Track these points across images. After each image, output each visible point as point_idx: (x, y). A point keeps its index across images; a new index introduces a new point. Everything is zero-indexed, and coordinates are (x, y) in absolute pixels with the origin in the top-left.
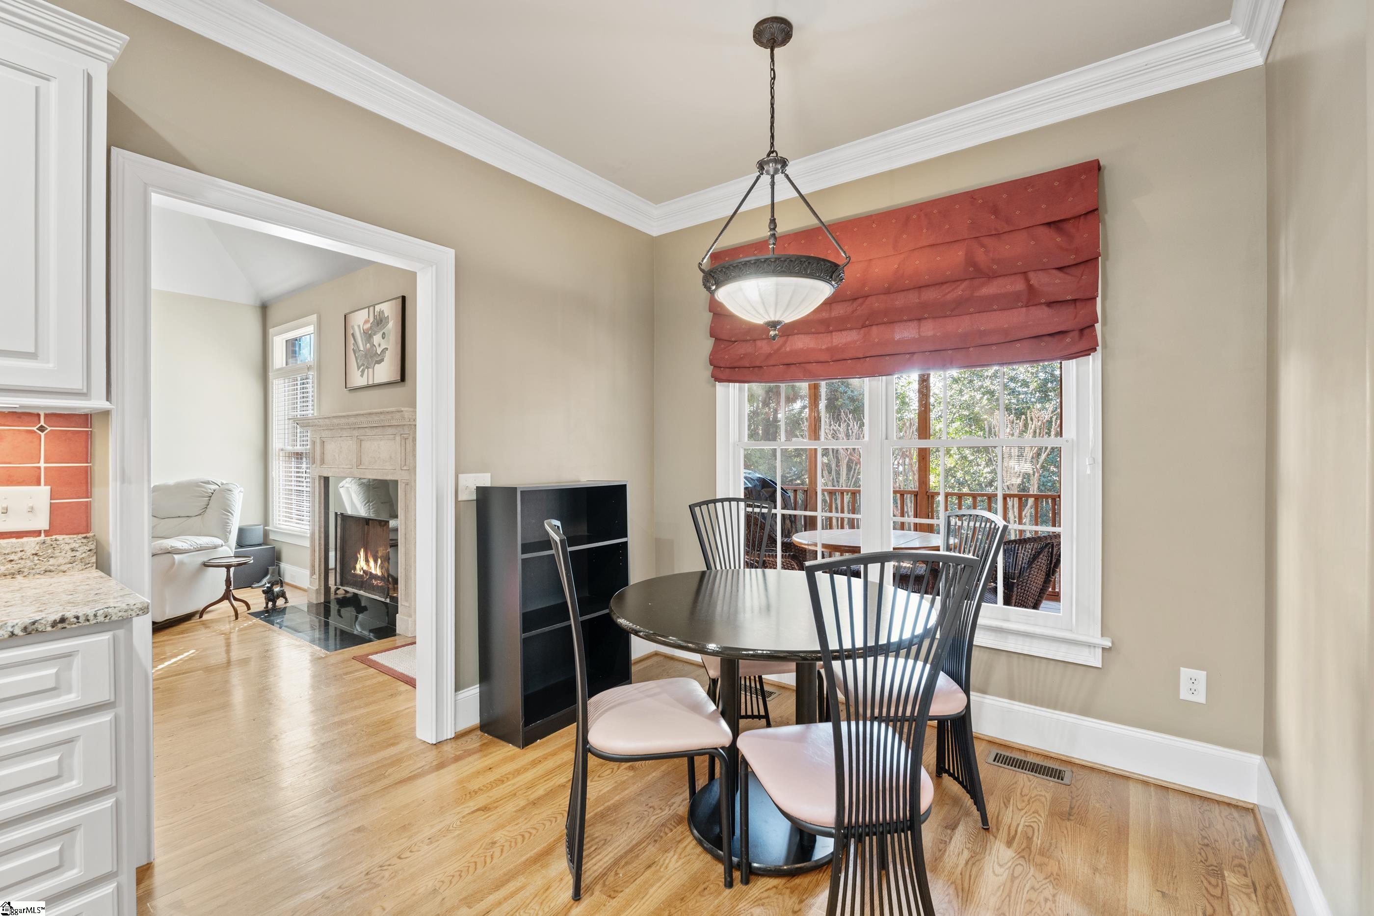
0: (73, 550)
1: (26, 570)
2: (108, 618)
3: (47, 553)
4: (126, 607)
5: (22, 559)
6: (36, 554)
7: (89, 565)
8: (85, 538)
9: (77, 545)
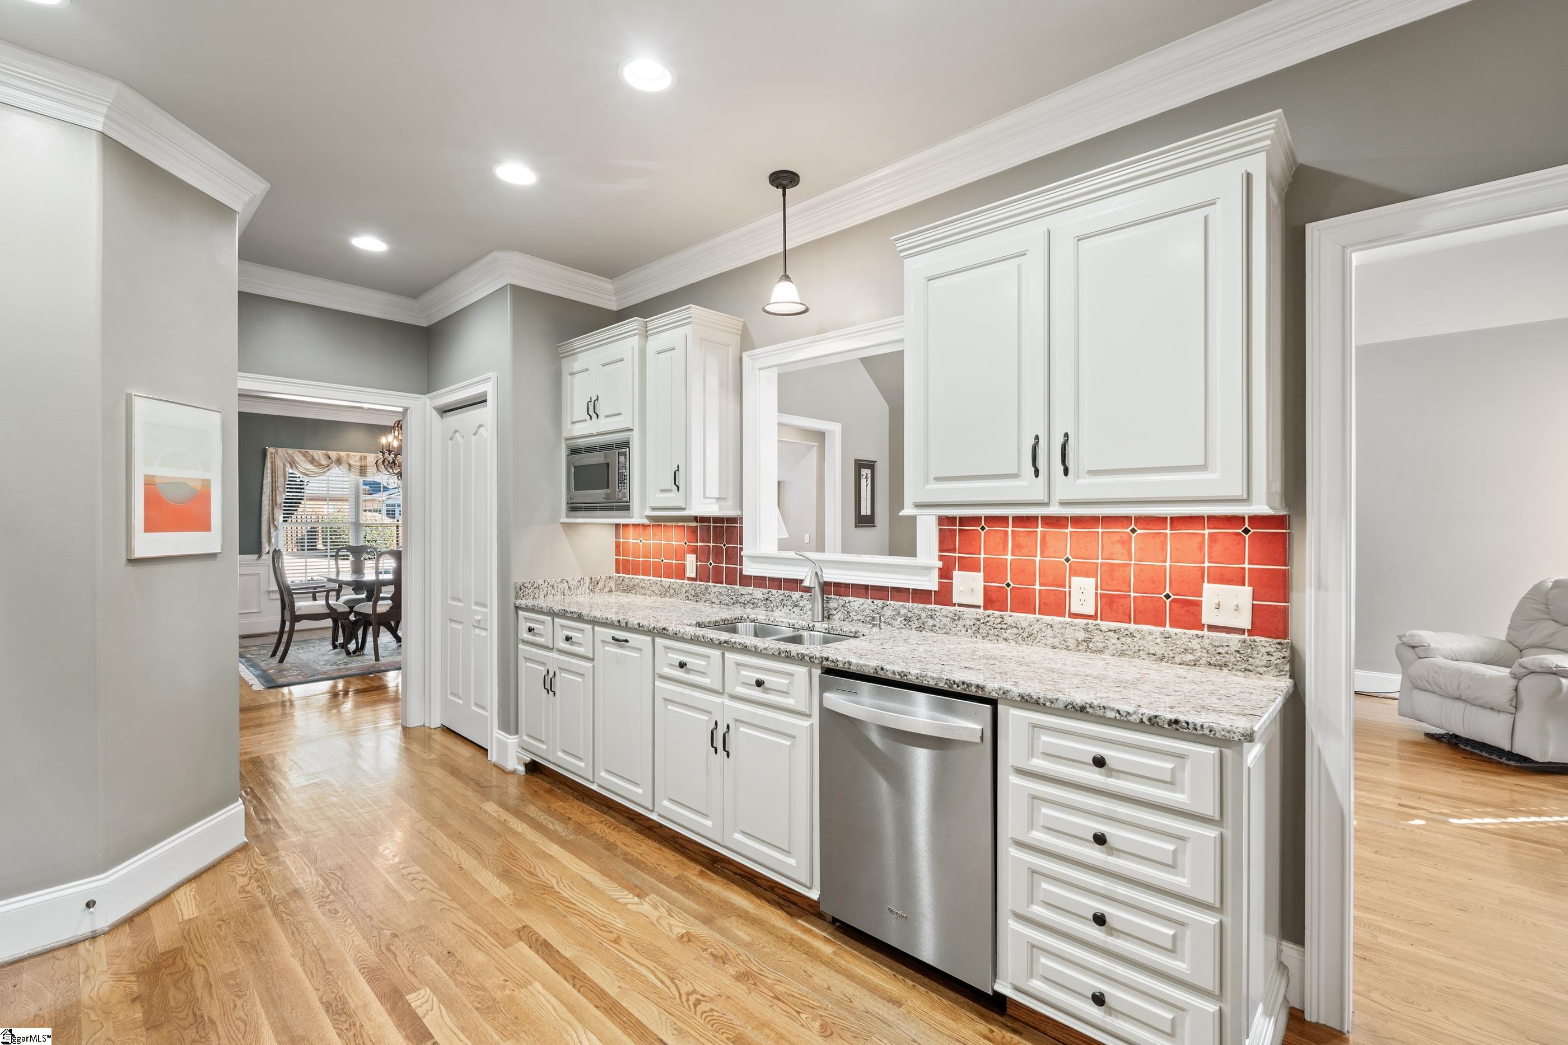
0: (1268, 654)
1: (1230, 664)
2: (1213, 733)
3: (1247, 652)
4: (1229, 728)
5: (1228, 653)
6: (1238, 652)
7: (1283, 673)
8: (1279, 643)
9: (1272, 650)
